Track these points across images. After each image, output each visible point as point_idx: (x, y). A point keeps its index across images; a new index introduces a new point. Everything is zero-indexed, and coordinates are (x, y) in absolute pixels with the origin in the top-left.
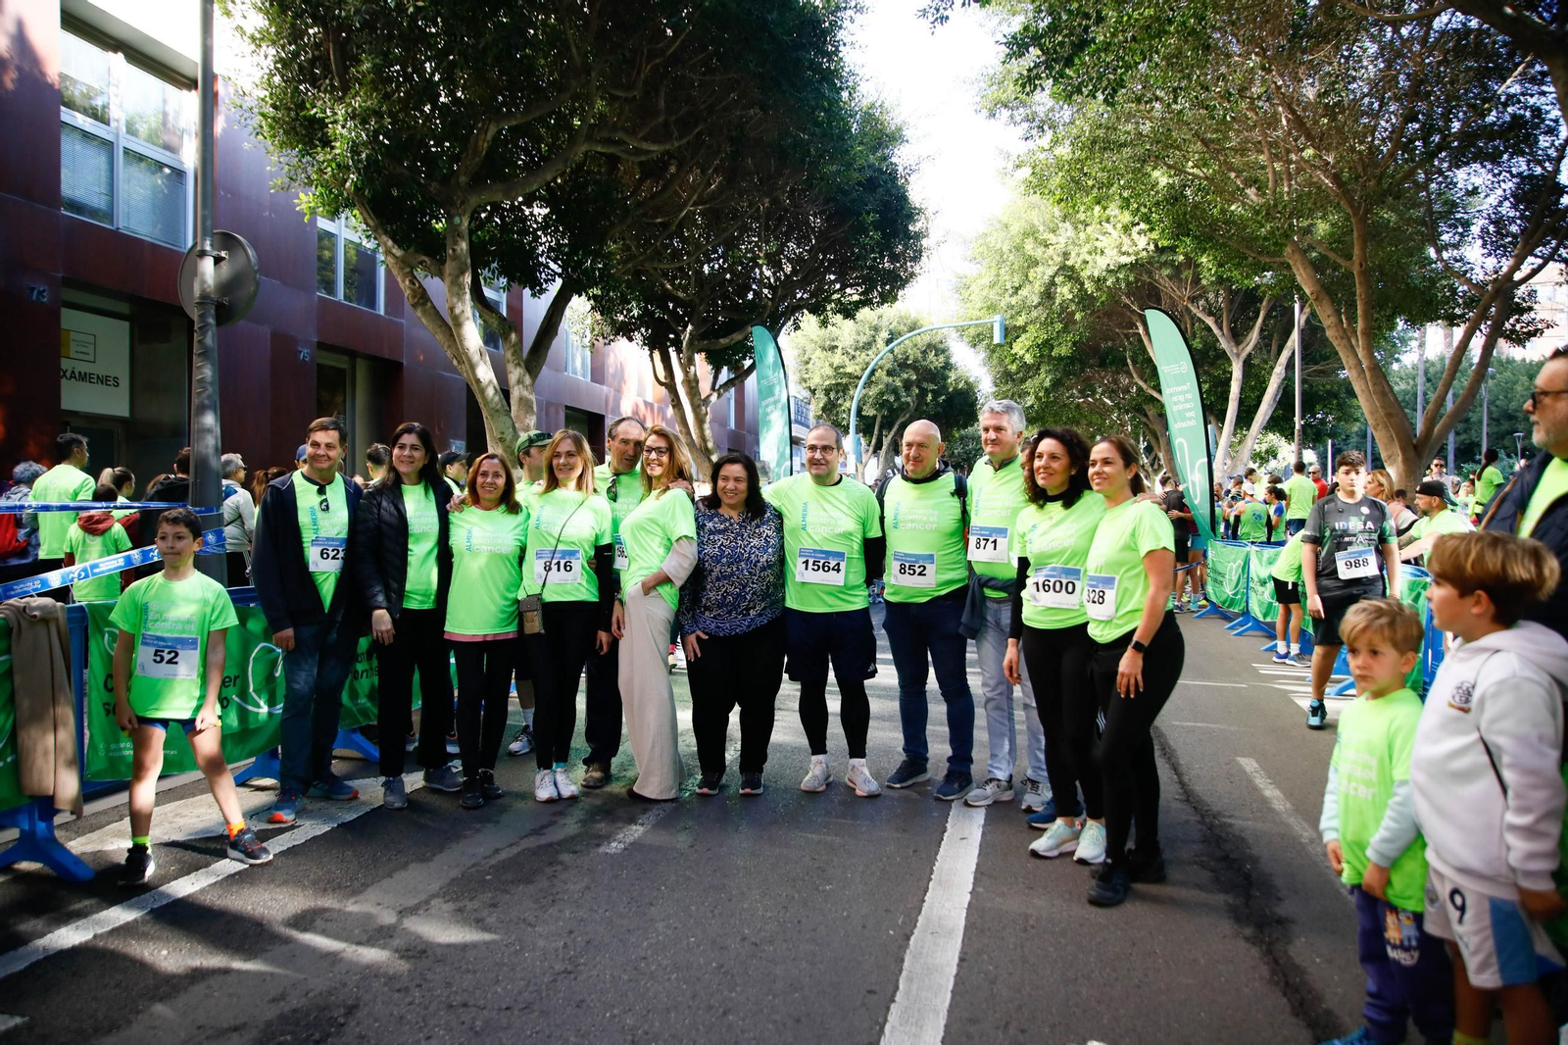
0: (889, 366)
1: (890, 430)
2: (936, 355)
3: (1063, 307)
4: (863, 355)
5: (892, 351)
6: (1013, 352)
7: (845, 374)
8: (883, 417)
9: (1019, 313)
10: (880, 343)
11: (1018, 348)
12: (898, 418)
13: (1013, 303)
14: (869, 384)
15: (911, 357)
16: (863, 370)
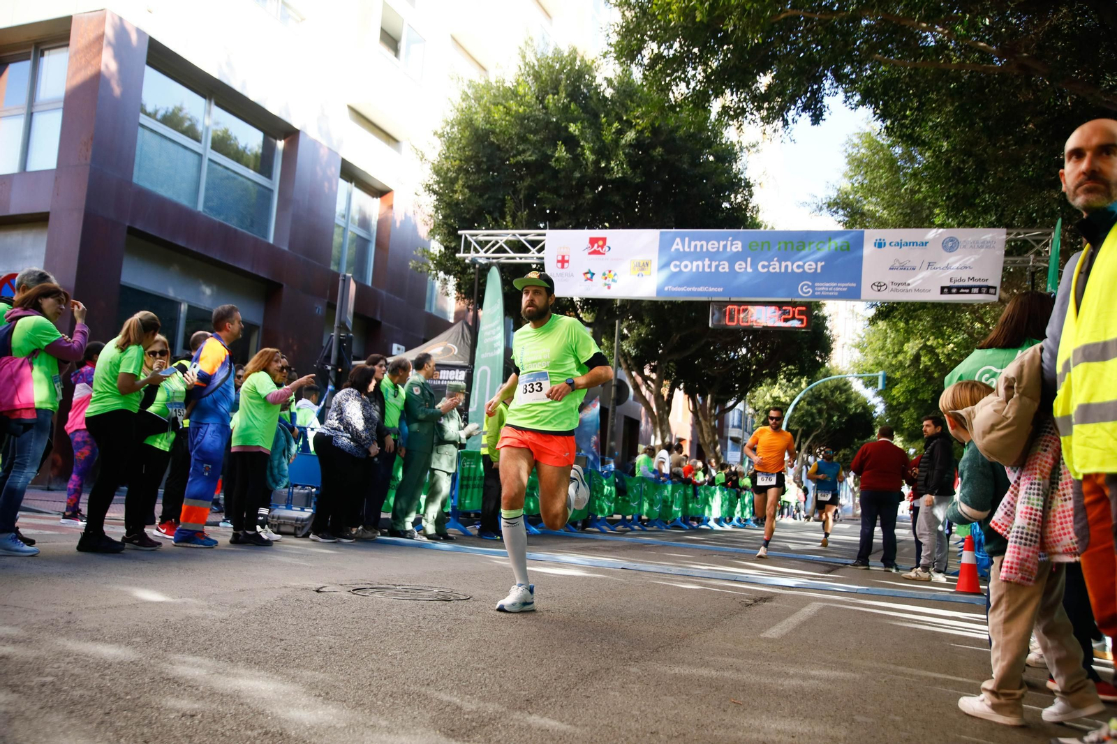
0: (808, 399)
1: (806, 441)
2: (840, 393)
3: (926, 368)
4: (792, 391)
5: (811, 389)
6: (892, 394)
7: (779, 402)
8: (803, 430)
9: (897, 369)
10: (803, 385)
11: (895, 392)
12: (812, 433)
13: (894, 363)
14: (795, 409)
15: (824, 394)
16: (792, 400)
